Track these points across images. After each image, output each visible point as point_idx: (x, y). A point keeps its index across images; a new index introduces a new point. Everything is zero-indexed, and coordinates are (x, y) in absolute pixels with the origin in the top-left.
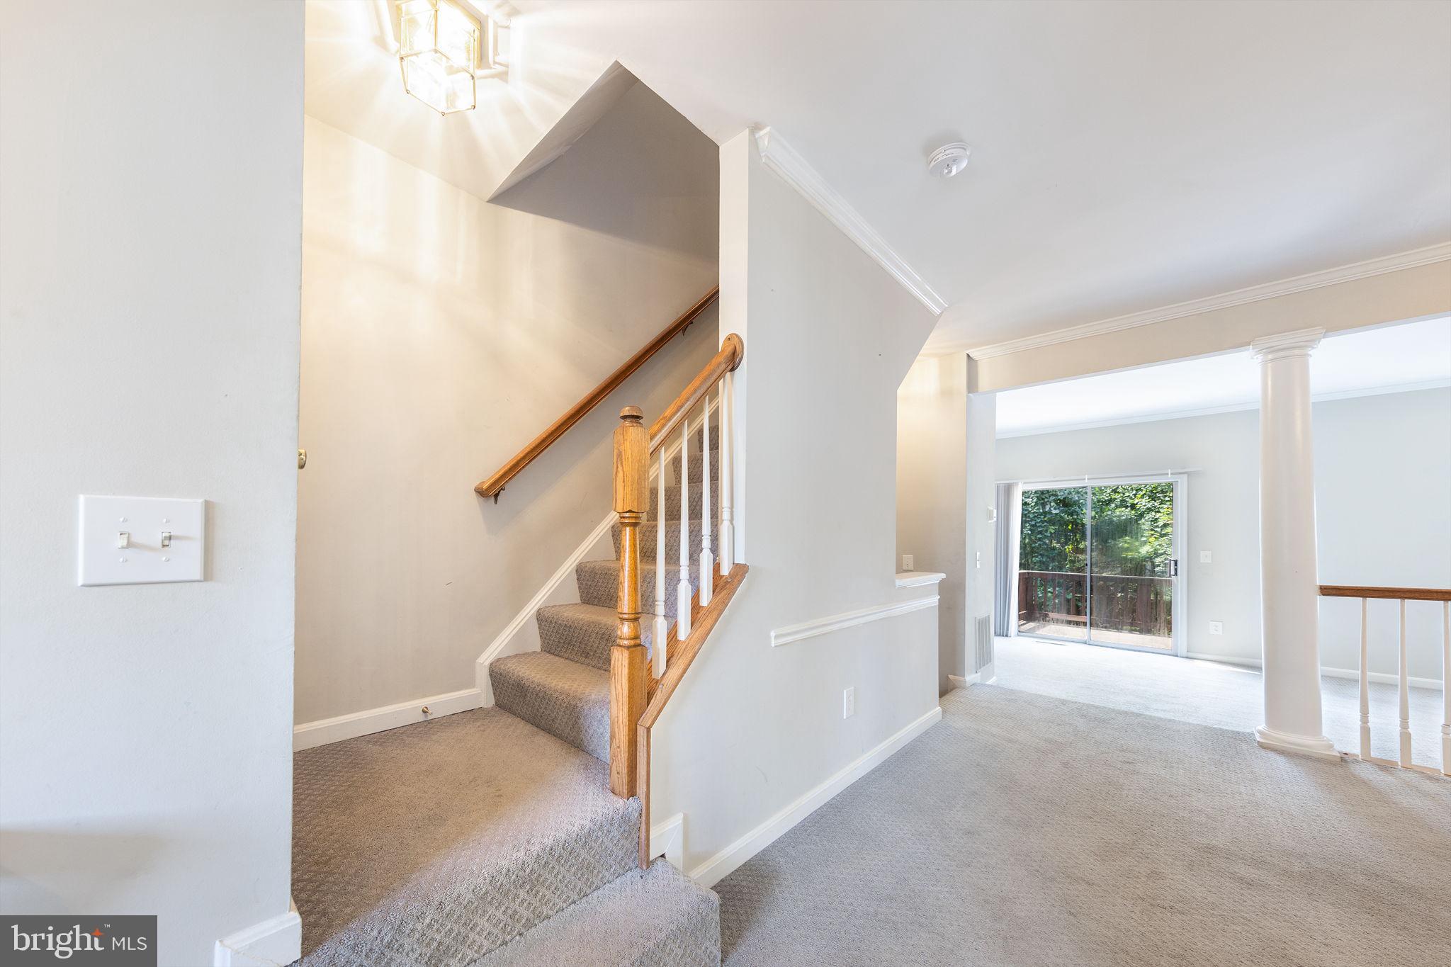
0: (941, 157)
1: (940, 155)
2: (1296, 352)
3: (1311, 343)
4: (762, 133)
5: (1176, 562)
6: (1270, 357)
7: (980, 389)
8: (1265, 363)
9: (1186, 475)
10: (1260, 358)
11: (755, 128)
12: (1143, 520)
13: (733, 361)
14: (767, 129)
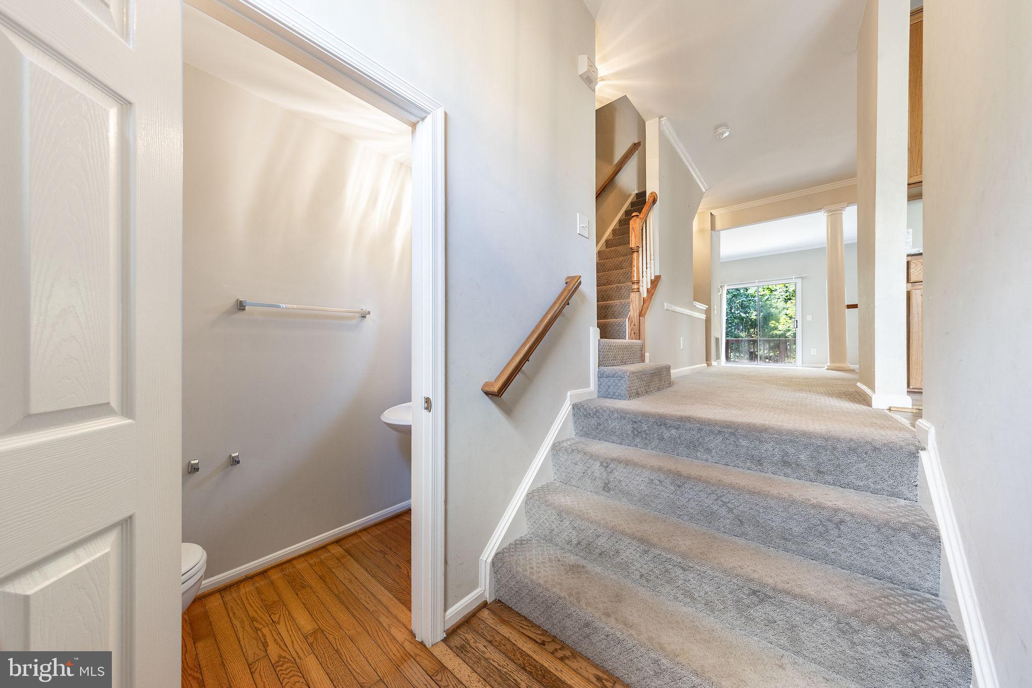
0: (720, 131)
1: (720, 130)
2: (838, 212)
3: (843, 209)
4: (662, 119)
5: (797, 321)
6: (829, 214)
7: (716, 229)
8: (828, 216)
9: (800, 279)
10: (826, 214)
11: (661, 117)
12: (781, 314)
13: (654, 201)
14: (665, 118)
